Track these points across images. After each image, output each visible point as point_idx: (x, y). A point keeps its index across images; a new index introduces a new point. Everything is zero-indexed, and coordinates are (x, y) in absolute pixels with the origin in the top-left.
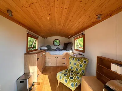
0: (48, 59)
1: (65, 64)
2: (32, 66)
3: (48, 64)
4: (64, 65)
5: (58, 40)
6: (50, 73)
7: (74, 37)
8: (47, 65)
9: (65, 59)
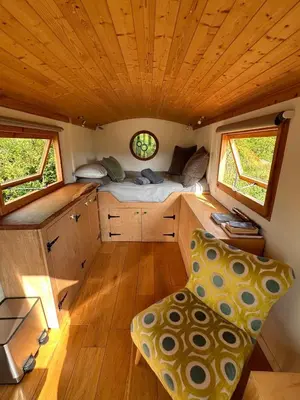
0: (110, 217)
1: (173, 235)
2: (29, 274)
3: (111, 235)
4: (170, 239)
5: (151, 134)
6: (115, 278)
7: (219, 129)
8: (106, 238)
9: (174, 217)
